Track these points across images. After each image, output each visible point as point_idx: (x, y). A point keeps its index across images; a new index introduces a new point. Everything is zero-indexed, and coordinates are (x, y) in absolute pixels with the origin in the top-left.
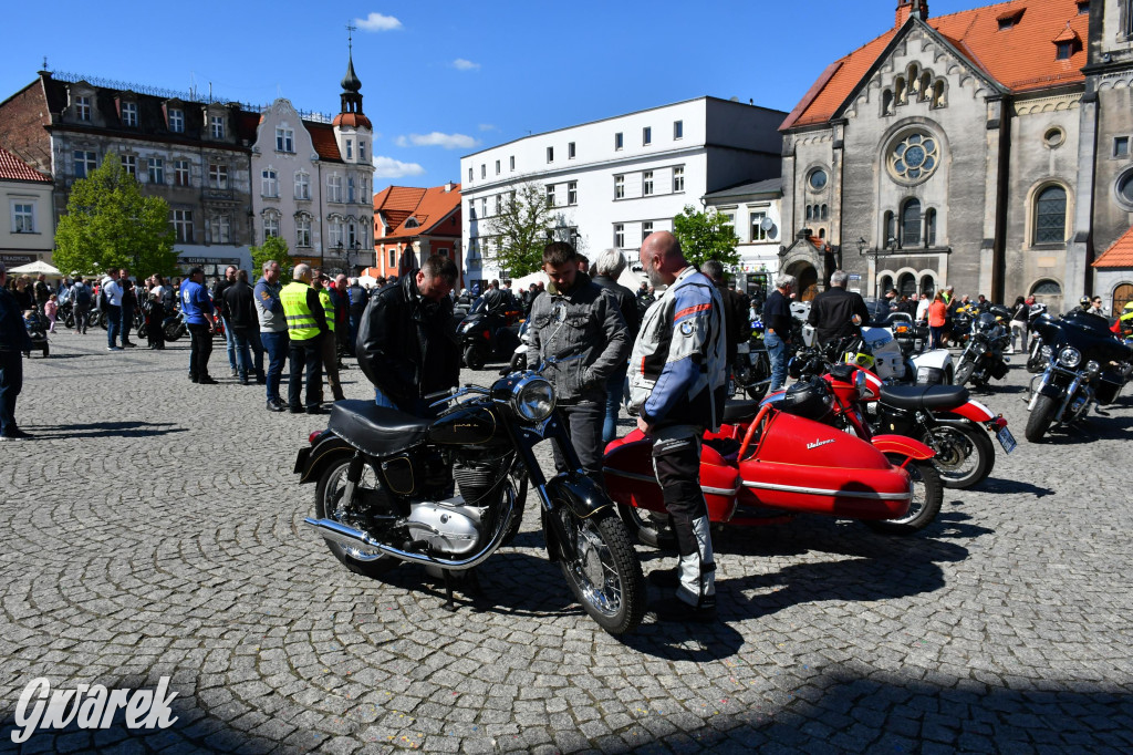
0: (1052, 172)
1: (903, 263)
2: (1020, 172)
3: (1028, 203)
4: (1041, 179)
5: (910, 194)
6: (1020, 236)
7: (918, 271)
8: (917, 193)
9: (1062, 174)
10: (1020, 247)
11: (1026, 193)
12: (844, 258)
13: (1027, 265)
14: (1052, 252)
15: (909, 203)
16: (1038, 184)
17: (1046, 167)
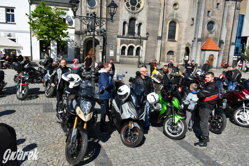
0: (175, 17)
1: (130, 42)
2: (166, 15)
3: (168, 26)
4: (172, 19)
5: (133, 16)
6: (165, 36)
7: (136, 45)
8: (136, 16)
9: (177, 18)
10: (165, 40)
11: (168, 22)
12: (107, 38)
13: (167, 46)
14: (173, 43)
15: (132, 20)
16: (171, 20)
17: (173, 15)
